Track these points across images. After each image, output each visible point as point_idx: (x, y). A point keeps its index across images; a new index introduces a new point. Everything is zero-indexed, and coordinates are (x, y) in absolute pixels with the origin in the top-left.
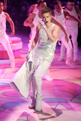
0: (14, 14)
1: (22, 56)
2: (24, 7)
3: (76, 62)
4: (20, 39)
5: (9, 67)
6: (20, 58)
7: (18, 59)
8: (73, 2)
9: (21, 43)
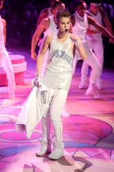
0: (14, 22)
1: (26, 81)
2: (28, 13)
3: (102, 89)
4: (23, 57)
5: (7, 98)
6: (23, 84)
7: (20, 87)
8: (99, 2)
9: (25, 63)
